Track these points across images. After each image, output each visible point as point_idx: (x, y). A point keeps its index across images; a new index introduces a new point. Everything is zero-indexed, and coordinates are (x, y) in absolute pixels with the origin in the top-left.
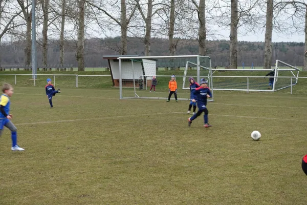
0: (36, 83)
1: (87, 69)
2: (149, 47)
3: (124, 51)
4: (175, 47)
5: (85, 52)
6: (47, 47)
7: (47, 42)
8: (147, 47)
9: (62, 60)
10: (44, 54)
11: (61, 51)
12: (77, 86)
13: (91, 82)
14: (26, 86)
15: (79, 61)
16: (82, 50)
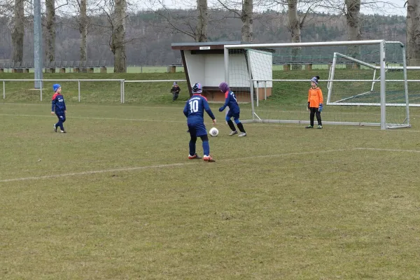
0: (44, 96)
1: (131, 70)
2: (251, 26)
3: (202, 35)
4: (301, 26)
5: (127, 38)
6: (53, 29)
7: (54, 19)
8: (247, 27)
9: (83, 52)
10: (50, 42)
11: (81, 36)
12: (123, 100)
13: (146, 93)
14: (24, 101)
15: (116, 55)
16: (122, 33)
